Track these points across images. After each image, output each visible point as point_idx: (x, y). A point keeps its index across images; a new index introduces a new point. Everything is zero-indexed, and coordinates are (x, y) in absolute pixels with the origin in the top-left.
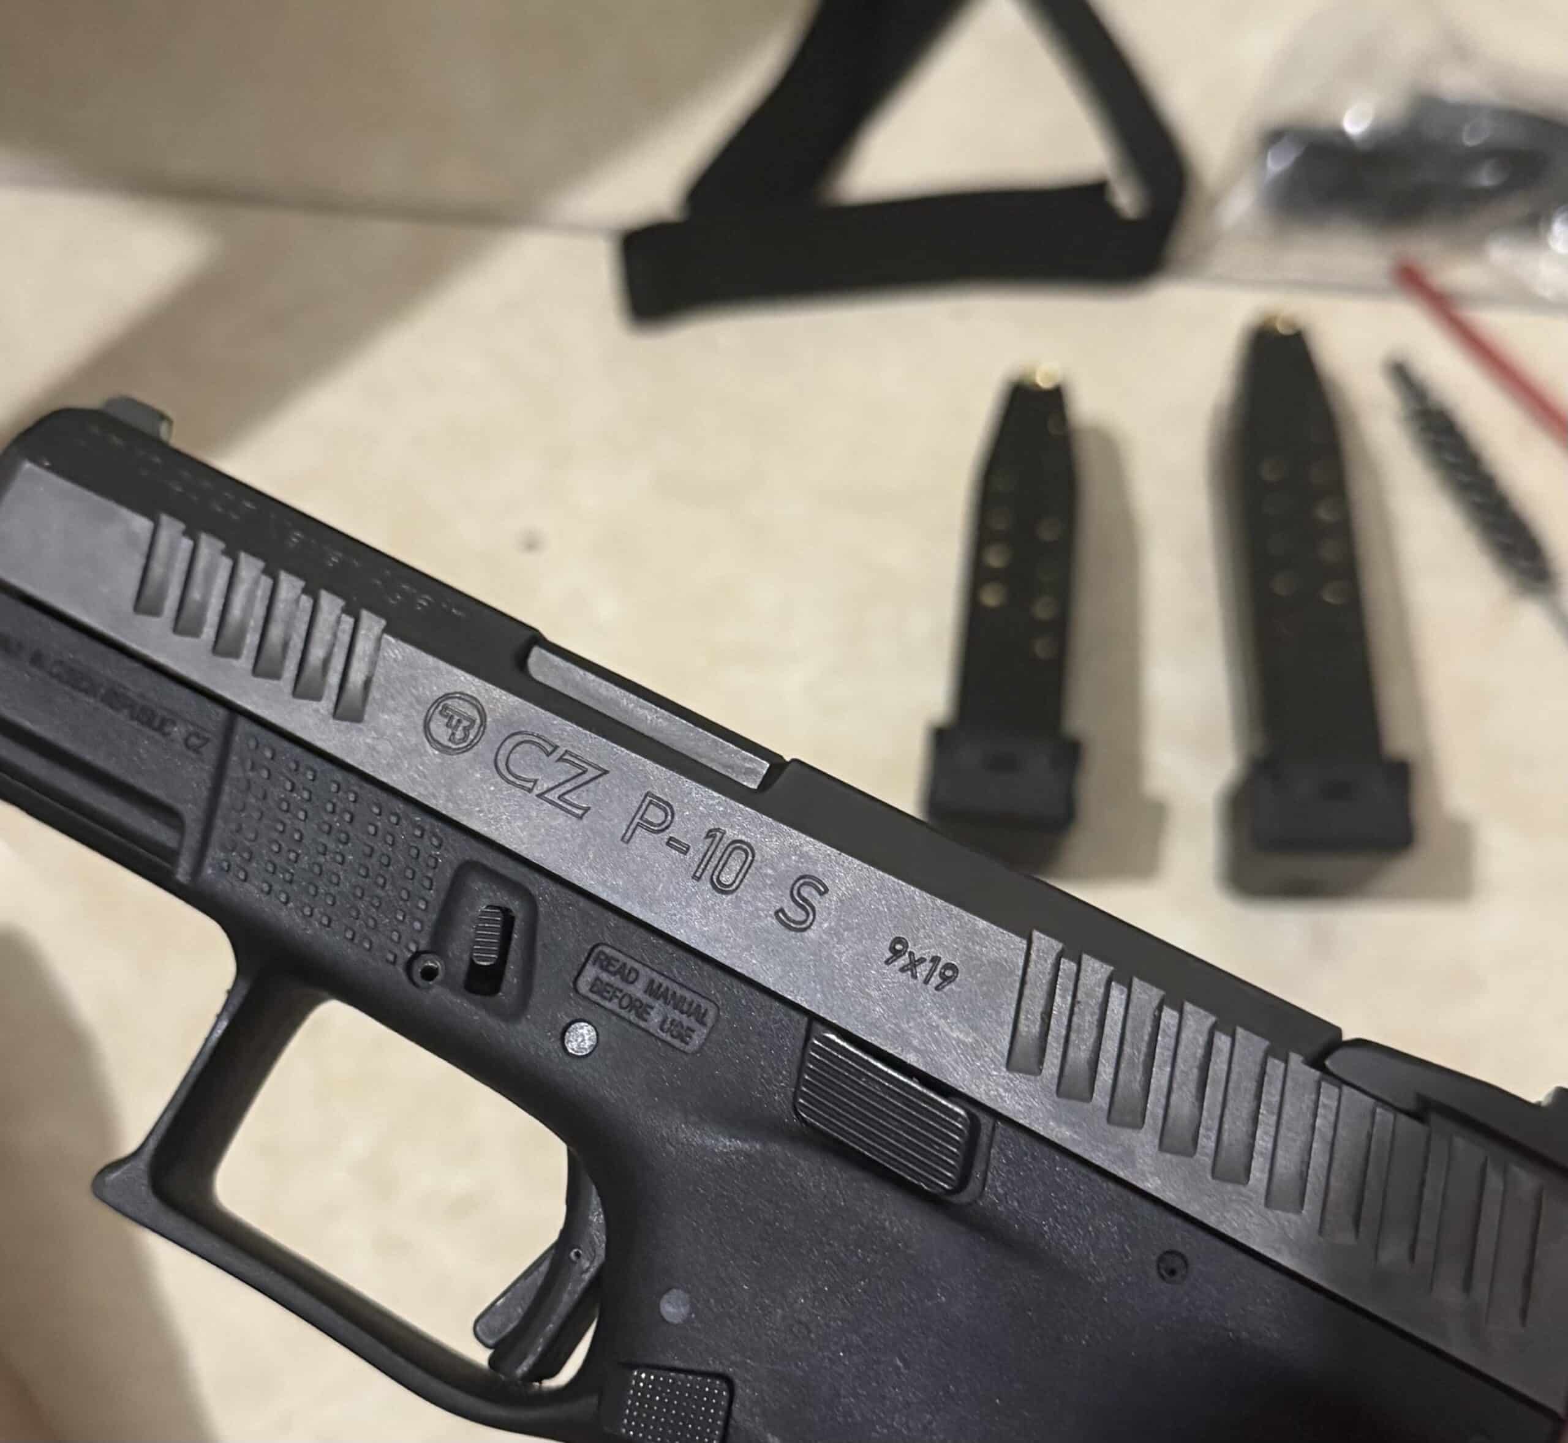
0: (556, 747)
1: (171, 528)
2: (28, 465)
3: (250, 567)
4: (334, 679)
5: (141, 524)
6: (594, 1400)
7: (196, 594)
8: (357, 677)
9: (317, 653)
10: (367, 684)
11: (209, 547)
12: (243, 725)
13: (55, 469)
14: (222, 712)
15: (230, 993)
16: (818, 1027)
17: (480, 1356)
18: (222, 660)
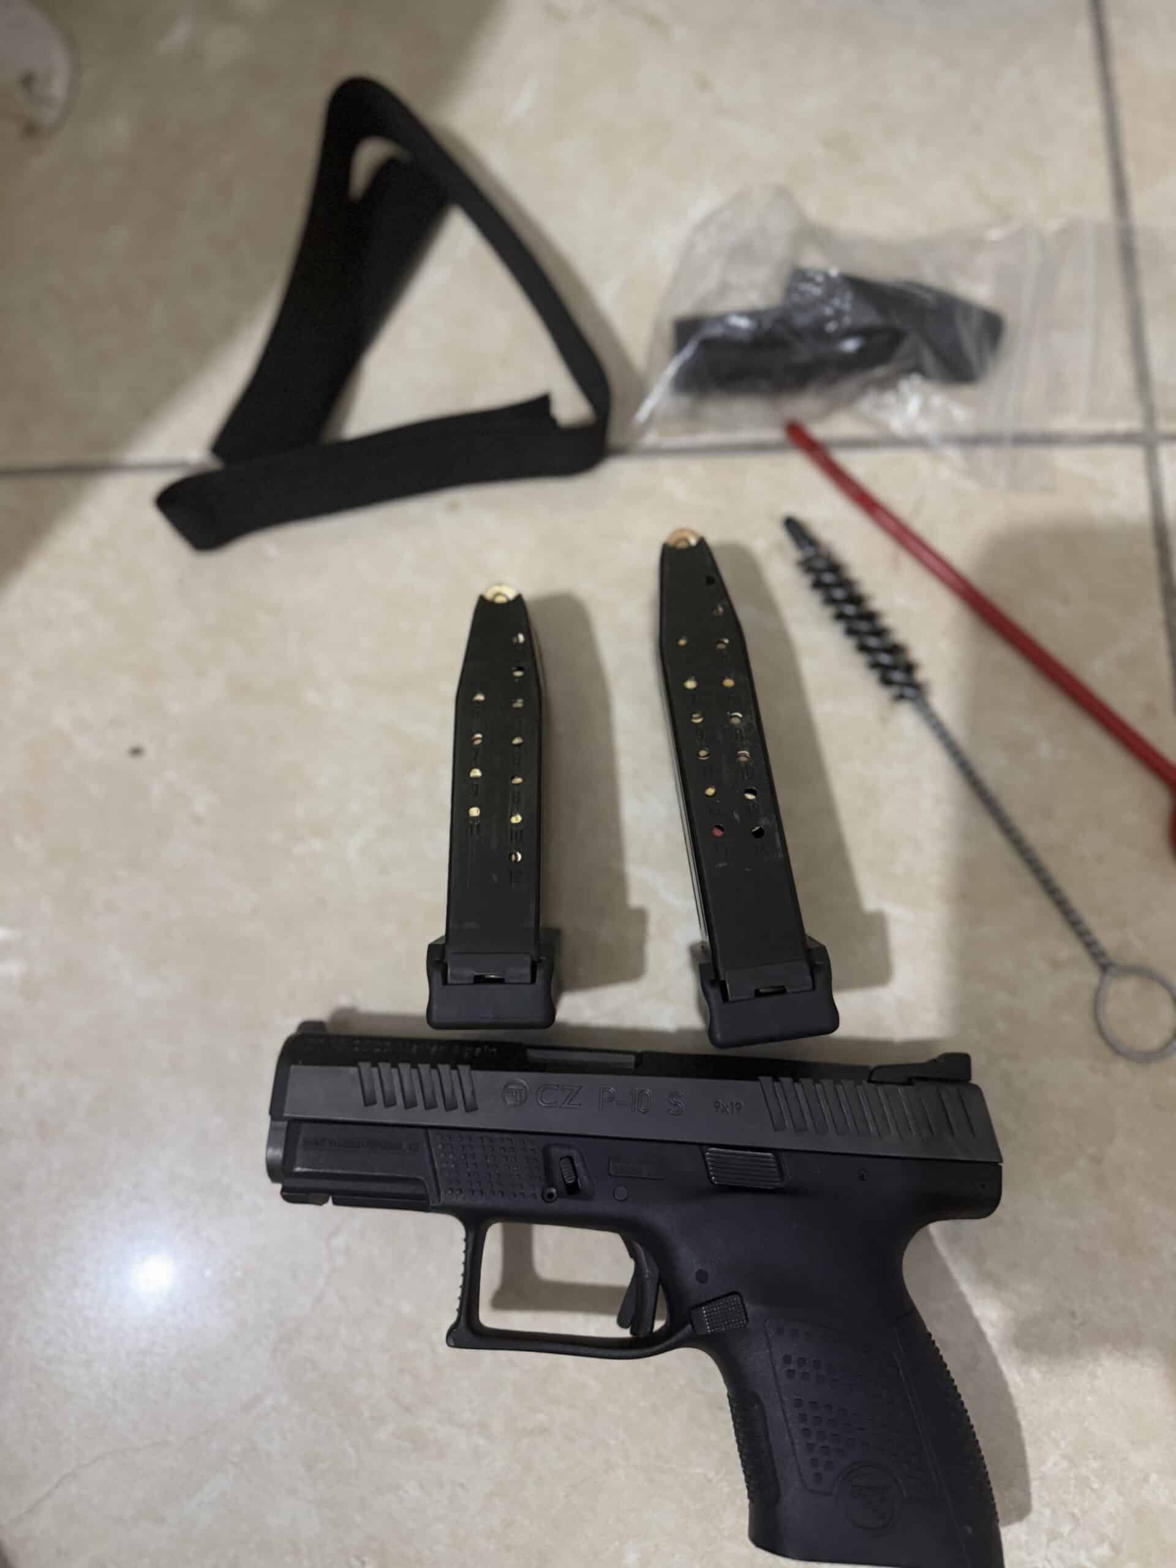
0: (558, 1086)
1: (365, 1066)
2: (293, 1067)
3: (405, 1068)
4: (459, 1098)
5: (353, 1070)
6: (689, 1326)
7: (387, 1088)
8: (468, 1094)
9: (447, 1091)
10: (473, 1093)
11: (385, 1067)
12: (430, 1132)
13: (305, 1063)
14: (422, 1131)
15: (466, 1240)
16: (704, 1148)
17: (626, 1333)
18: (410, 1110)
